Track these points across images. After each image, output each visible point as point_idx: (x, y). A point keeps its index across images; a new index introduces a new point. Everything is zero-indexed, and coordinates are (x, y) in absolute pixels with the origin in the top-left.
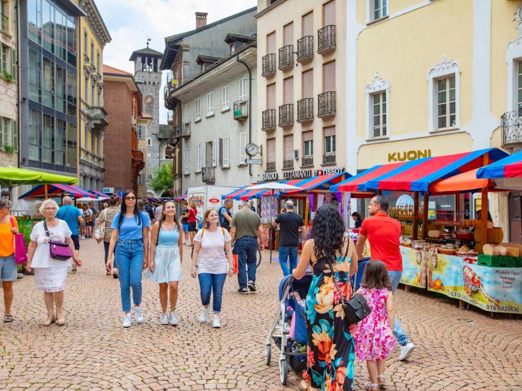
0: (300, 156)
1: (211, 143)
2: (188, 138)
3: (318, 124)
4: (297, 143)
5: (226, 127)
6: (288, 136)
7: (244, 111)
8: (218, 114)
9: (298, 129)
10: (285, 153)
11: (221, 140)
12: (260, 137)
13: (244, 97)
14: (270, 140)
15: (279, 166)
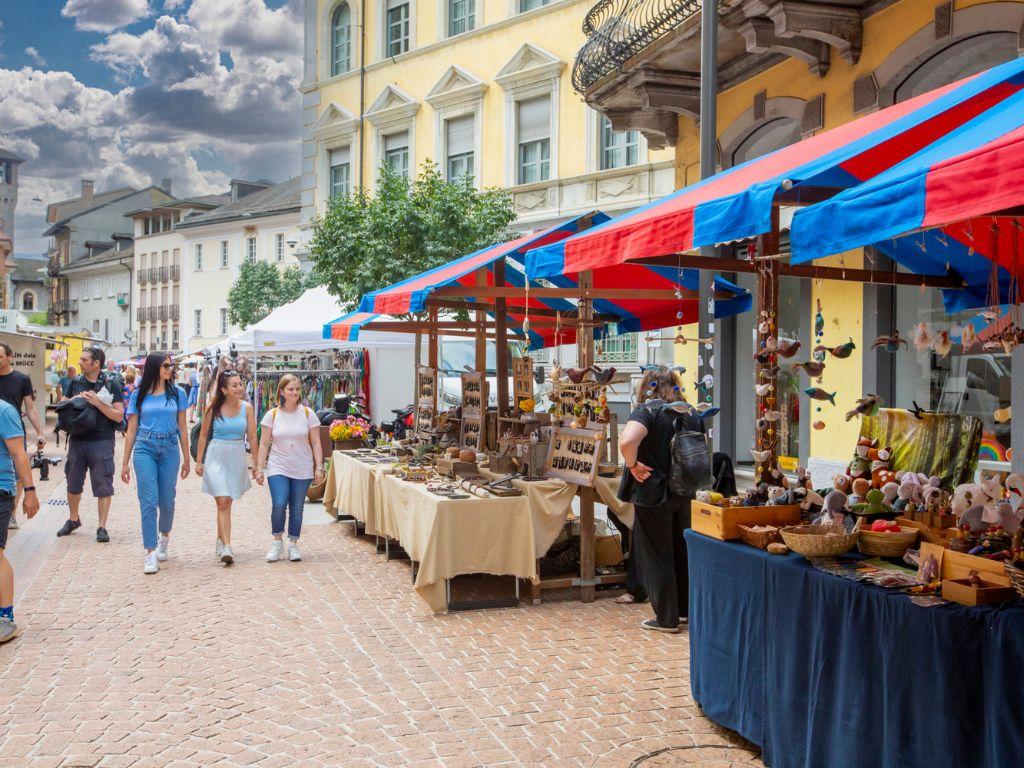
0: (160, 341)
1: (98, 321)
2: (75, 313)
3: (170, 323)
4: (159, 333)
5: (112, 311)
6: (153, 327)
7: (126, 301)
8: (105, 299)
9: (159, 323)
10: (151, 338)
11: (107, 321)
12: (136, 326)
13: (126, 289)
14: (143, 328)
15: (148, 347)
